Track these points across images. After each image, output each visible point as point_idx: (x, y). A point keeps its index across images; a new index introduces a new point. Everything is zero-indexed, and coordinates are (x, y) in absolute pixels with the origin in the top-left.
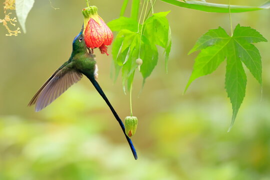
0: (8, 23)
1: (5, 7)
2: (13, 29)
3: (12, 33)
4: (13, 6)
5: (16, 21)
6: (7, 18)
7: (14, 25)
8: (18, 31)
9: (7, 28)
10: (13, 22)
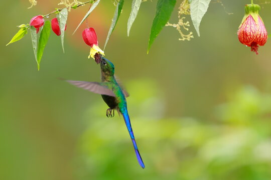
0: (181, 27)
1: (179, 12)
2: (186, 33)
3: (184, 37)
4: (187, 11)
5: (189, 25)
6: (181, 22)
7: (187, 29)
8: (191, 35)
9: (180, 32)
10: (187, 27)
